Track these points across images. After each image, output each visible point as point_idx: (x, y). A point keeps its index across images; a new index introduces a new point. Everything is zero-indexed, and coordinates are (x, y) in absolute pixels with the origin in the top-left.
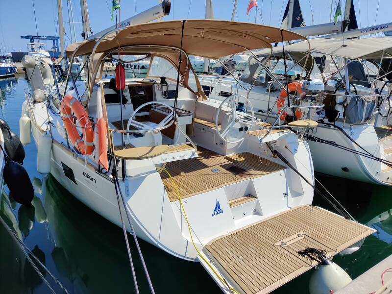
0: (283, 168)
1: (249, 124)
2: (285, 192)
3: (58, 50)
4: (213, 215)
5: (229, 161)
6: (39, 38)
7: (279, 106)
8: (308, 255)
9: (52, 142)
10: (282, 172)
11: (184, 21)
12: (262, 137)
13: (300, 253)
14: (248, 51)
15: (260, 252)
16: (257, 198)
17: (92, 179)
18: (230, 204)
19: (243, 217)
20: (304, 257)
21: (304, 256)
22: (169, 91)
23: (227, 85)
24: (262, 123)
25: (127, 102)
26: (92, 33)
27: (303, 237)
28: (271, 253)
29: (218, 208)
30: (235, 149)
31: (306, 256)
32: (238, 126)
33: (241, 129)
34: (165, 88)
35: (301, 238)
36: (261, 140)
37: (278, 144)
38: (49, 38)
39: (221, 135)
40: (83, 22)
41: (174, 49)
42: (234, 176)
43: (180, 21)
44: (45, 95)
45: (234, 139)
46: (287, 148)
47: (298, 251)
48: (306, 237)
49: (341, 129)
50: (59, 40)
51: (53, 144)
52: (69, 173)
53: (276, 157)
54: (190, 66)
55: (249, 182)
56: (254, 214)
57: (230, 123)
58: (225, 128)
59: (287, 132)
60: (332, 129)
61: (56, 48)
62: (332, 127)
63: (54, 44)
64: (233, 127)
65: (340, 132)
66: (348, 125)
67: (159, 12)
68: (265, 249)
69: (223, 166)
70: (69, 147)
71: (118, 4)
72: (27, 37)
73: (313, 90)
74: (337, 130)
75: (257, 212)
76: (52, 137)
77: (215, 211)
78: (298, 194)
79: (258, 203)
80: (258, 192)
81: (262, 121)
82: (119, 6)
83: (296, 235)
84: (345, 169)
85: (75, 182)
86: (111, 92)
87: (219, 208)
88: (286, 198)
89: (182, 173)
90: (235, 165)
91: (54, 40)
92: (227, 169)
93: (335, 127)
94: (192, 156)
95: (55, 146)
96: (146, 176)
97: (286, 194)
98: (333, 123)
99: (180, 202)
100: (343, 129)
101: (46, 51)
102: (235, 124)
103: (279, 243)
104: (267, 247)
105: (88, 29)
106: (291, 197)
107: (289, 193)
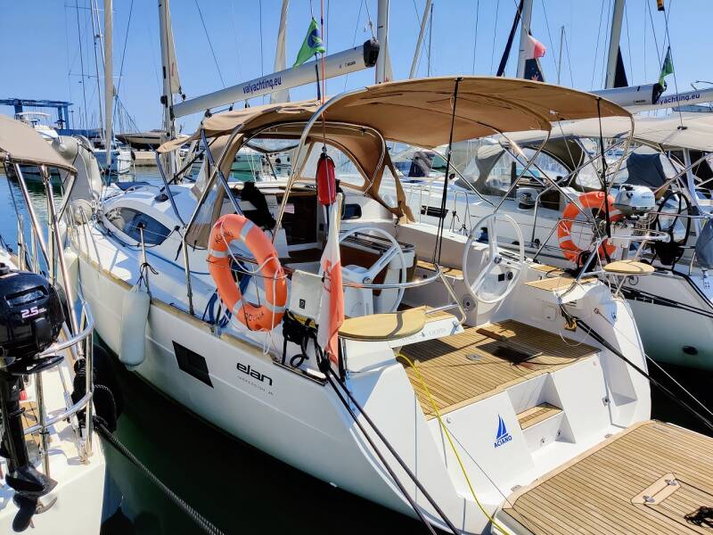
0: (594, 350)
1: (514, 267)
2: (605, 396)
3: (67, 126)
4: (496, 445)
5: (489, 337)
6: (32, 103)
7: (562, 234)
8: (707, 523)
9: (151, 303)
10: (594, 357)
11: (459, 79)
12: (560, 293)
13: (688, 518)
14: (499, 134)
15: (614, 519)
16: (562, 410)
17: (261, 377)
18: (521, 422)
19: (541, 445)
20: (701, 526)
21: (699, 524)
22: (347, 206)
23: (433, 195)
24: (536, 265)
26: (184, 97)
27: (678, 486)
28: (635, 520)
29: (502, 431)
30: (492, 315)
31: (703, 524)
32: (497, 271)
33: (501, 278)
35: (674, 488)
36: (560, 299)
37: (579, 306)
38: (52, 104)
39: (472, 289)
40: (165, 77)
41: (364, 130)
42: (514, 368)
44: (93, 210)
45: (490, 295)
46: (598, 313)
47: (684, 515)
48: (683, 485)
49: (687, 278)
50: (69, 108)
51: (153, 307)
52: (193, 363)
53: (574, 330)
54: (387, 161)
55: (544, 379)
56: (557, 440)
57: (485, 265)
58: (477, 276)
59: (595, 282)
60: (668, 277)
61: (64, 123)
62: (670, 273)
63: (60, 115)
64: (491, 273)
65: (686, 283)
66: (699, 271)
67: (354, 63)
68: (620, 511)
69: (484, 348)
70: (192, 313)
71: (321, 45)
72: (8, 102)
73: (638, 207)
74: (679, 279)
75: (563, 436)
76: (149, 292)
77: (498, 437)
78: (625, 400)
79: (564, 419)
80: (564, 397)
81: (535, 261)
82: (323, 48)
83: (662, 483)
84: (690, 350)
85: (209, 382)
86: (249, 206)
87: (505, 431)
88: (607, 407)
90: (504, 345)
91: (60, 108)
92: (495, 354)
93: (675, 273)
94: (453, 330)
95: (158, 311)
96: (381, 371)
97: (606, 401)
98: (670, 267)
99: (440, 420)
100: (691, 278)
101: (51, 128)
102: (494, 268)
103: (639, 500)
104: (622, 507)
105: (174, 88)
106: (614, 405)
107: (611, 398)
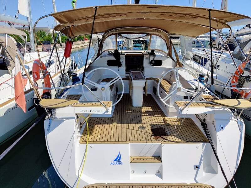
2: (197, 164)
4: (111, 164)
5: (164, 122)
7: (233, 82)
12: (182, 108)
16: (161, 162)
19: (144, 174)
22: (155, 60)
25: (122, 66)
29: (118, 160)
32: (183, 94)
33: (185, 97)
34: (152, 58)
36: (181, 111)
37: (208, 118)
39: (163, 100)
42: (150, 137)
43: (92, 8)
46: (213, 123)
56: (156, 175)
57: (173, 90)
59: (219, 108)
69: (153, 126)
75: (159, 174)
77: (114, 161)
79: (161, 166)
86: (112, 58)
87: (119, 159)
88: (196, 170)
89: (115, 124)
92: (152, 129)
94: (105, 112)
96: (65, 120)
97: (197, 167)
102: (178, 92)
106: (202, 171)
107: (201, 167)
